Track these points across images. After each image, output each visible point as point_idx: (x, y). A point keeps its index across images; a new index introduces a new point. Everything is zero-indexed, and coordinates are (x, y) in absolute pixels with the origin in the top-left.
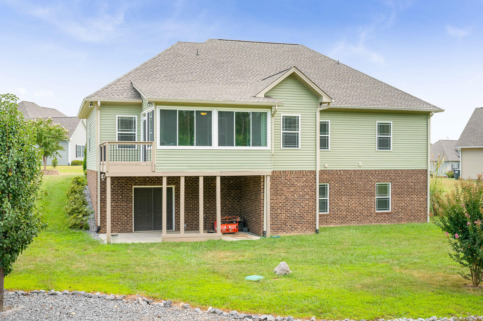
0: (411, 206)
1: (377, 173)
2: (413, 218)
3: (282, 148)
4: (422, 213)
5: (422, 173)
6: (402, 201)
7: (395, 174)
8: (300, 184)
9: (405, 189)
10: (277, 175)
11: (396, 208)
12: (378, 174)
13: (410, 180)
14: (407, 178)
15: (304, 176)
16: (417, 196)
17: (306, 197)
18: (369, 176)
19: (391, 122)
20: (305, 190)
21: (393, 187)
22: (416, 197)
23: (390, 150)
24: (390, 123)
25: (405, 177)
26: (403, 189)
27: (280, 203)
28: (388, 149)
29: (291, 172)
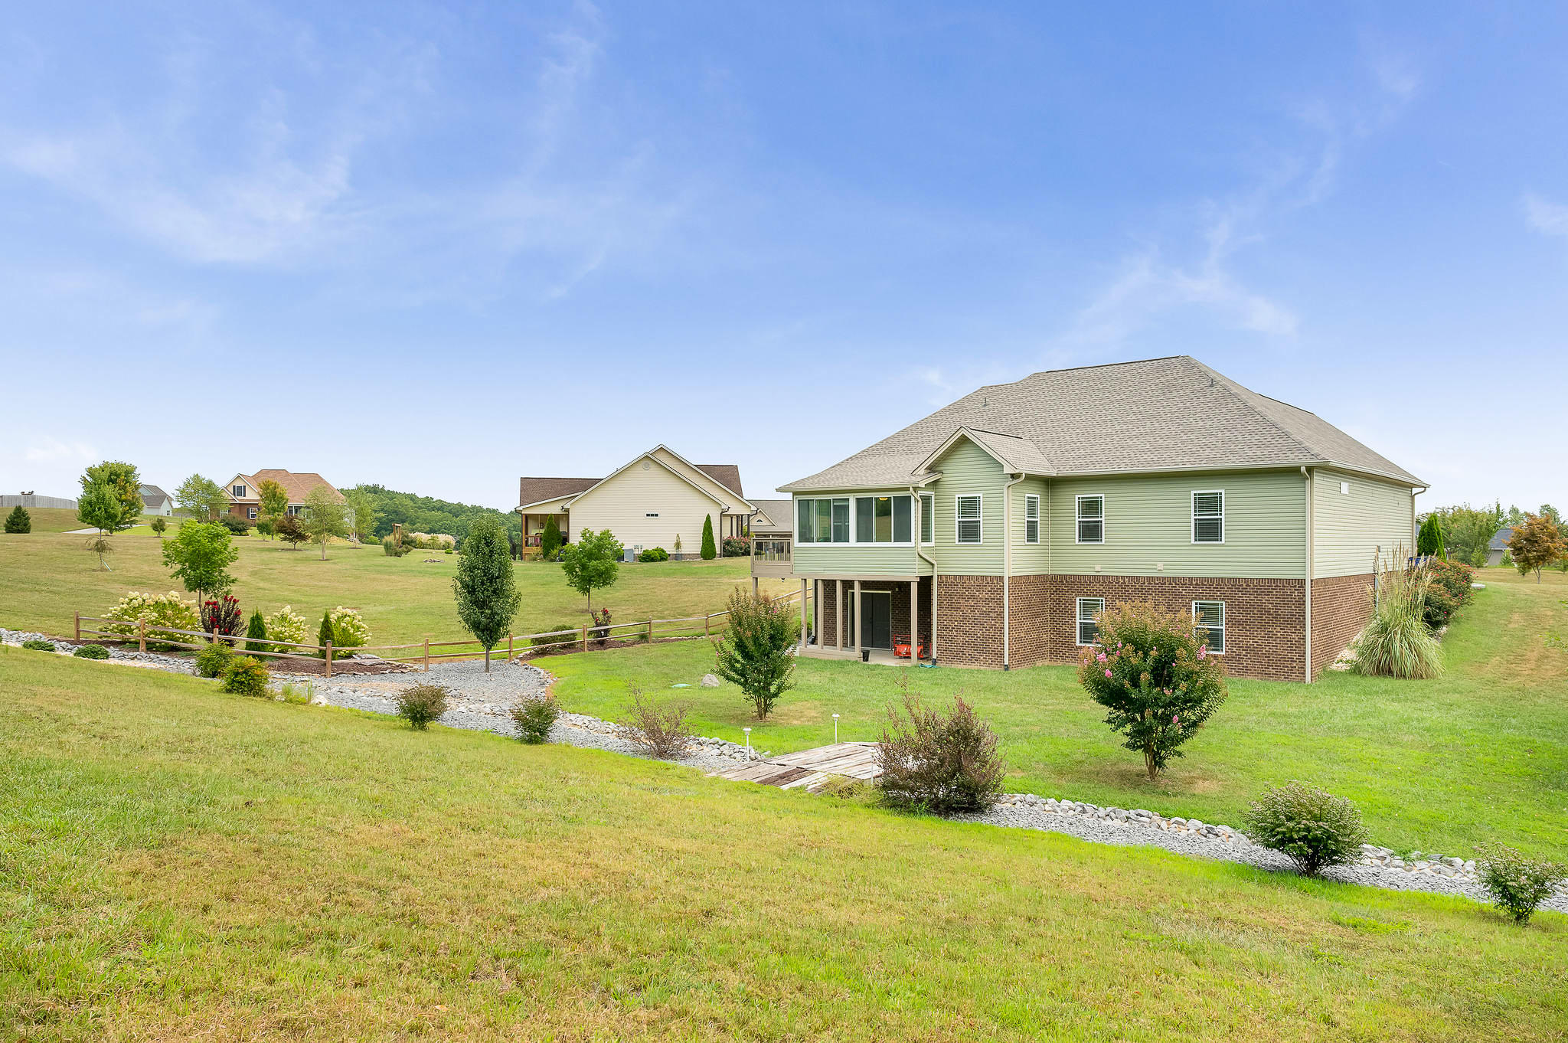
0: (1267, 648)
1: (1194, 583)
2: (1274, 671)
3: (957, 543)
4: (1295, 664)
5: (1295, 586)
6: (1247, 636)
7: (1232, 586)
8: (982, 596)
9: (1254, 614)
10: (952, 582)
11: (1234, 649)
12: (1197, 584)
13: (1266, 598)
14: (1259, 595)
15: (988, 583)
16: (1281, 629)
17: (991, 614)
18: (1177, 588)
19: (1223, 491)
20: (990, 605)
21: (1230, 607)
22: (1279, 632)
23: (1220, 543)
24: (1221, 494)
25: (1255, 592)
26: (1250, 614)
27: (956, 621)
28: (1217, 540)
29: (971, 577)
